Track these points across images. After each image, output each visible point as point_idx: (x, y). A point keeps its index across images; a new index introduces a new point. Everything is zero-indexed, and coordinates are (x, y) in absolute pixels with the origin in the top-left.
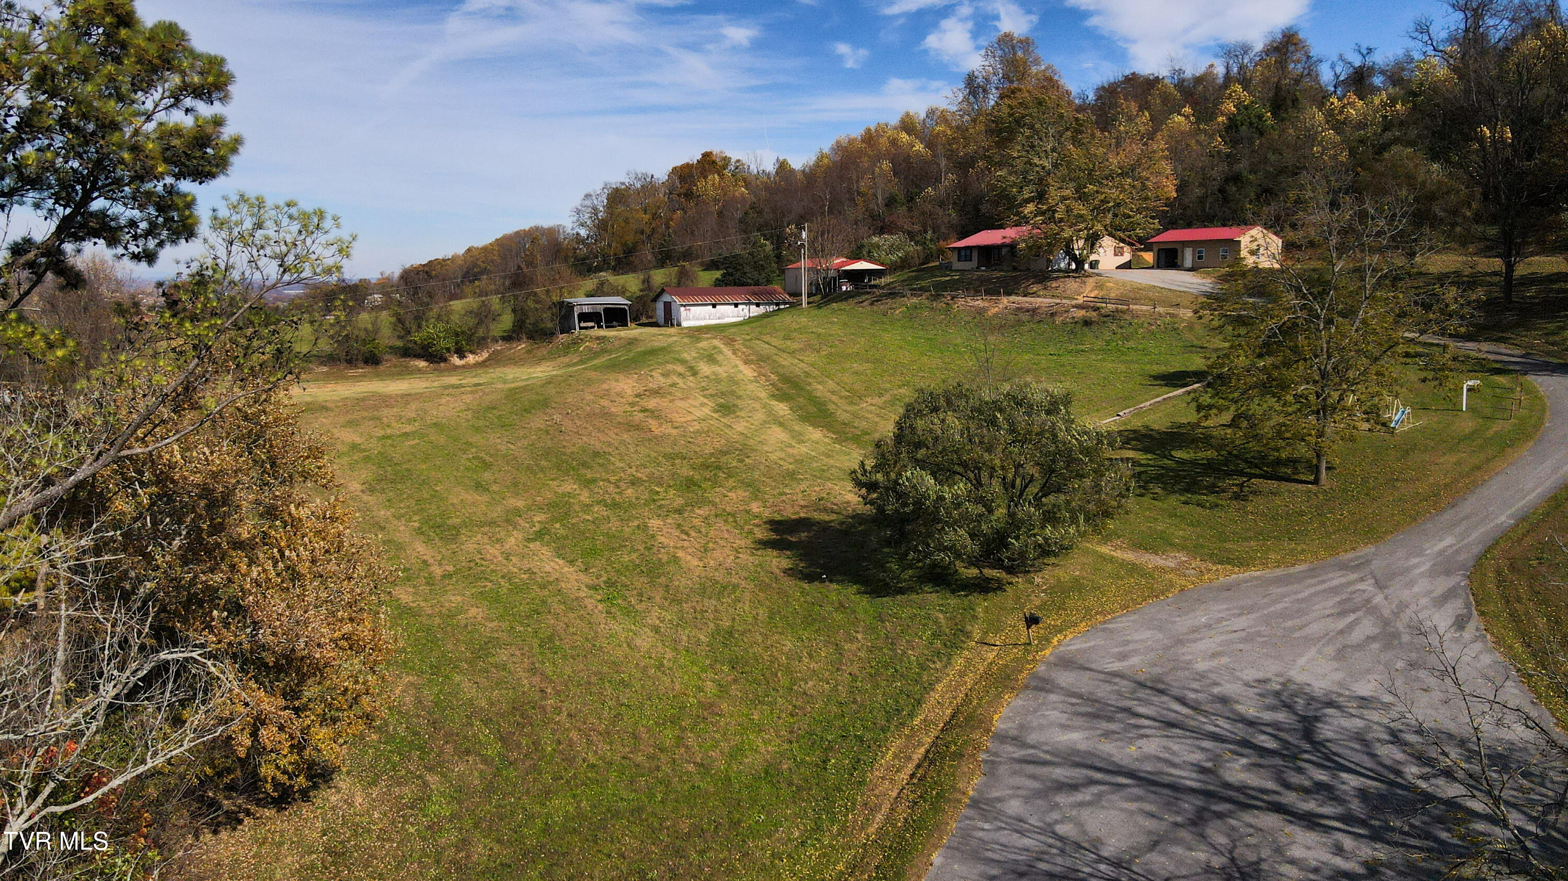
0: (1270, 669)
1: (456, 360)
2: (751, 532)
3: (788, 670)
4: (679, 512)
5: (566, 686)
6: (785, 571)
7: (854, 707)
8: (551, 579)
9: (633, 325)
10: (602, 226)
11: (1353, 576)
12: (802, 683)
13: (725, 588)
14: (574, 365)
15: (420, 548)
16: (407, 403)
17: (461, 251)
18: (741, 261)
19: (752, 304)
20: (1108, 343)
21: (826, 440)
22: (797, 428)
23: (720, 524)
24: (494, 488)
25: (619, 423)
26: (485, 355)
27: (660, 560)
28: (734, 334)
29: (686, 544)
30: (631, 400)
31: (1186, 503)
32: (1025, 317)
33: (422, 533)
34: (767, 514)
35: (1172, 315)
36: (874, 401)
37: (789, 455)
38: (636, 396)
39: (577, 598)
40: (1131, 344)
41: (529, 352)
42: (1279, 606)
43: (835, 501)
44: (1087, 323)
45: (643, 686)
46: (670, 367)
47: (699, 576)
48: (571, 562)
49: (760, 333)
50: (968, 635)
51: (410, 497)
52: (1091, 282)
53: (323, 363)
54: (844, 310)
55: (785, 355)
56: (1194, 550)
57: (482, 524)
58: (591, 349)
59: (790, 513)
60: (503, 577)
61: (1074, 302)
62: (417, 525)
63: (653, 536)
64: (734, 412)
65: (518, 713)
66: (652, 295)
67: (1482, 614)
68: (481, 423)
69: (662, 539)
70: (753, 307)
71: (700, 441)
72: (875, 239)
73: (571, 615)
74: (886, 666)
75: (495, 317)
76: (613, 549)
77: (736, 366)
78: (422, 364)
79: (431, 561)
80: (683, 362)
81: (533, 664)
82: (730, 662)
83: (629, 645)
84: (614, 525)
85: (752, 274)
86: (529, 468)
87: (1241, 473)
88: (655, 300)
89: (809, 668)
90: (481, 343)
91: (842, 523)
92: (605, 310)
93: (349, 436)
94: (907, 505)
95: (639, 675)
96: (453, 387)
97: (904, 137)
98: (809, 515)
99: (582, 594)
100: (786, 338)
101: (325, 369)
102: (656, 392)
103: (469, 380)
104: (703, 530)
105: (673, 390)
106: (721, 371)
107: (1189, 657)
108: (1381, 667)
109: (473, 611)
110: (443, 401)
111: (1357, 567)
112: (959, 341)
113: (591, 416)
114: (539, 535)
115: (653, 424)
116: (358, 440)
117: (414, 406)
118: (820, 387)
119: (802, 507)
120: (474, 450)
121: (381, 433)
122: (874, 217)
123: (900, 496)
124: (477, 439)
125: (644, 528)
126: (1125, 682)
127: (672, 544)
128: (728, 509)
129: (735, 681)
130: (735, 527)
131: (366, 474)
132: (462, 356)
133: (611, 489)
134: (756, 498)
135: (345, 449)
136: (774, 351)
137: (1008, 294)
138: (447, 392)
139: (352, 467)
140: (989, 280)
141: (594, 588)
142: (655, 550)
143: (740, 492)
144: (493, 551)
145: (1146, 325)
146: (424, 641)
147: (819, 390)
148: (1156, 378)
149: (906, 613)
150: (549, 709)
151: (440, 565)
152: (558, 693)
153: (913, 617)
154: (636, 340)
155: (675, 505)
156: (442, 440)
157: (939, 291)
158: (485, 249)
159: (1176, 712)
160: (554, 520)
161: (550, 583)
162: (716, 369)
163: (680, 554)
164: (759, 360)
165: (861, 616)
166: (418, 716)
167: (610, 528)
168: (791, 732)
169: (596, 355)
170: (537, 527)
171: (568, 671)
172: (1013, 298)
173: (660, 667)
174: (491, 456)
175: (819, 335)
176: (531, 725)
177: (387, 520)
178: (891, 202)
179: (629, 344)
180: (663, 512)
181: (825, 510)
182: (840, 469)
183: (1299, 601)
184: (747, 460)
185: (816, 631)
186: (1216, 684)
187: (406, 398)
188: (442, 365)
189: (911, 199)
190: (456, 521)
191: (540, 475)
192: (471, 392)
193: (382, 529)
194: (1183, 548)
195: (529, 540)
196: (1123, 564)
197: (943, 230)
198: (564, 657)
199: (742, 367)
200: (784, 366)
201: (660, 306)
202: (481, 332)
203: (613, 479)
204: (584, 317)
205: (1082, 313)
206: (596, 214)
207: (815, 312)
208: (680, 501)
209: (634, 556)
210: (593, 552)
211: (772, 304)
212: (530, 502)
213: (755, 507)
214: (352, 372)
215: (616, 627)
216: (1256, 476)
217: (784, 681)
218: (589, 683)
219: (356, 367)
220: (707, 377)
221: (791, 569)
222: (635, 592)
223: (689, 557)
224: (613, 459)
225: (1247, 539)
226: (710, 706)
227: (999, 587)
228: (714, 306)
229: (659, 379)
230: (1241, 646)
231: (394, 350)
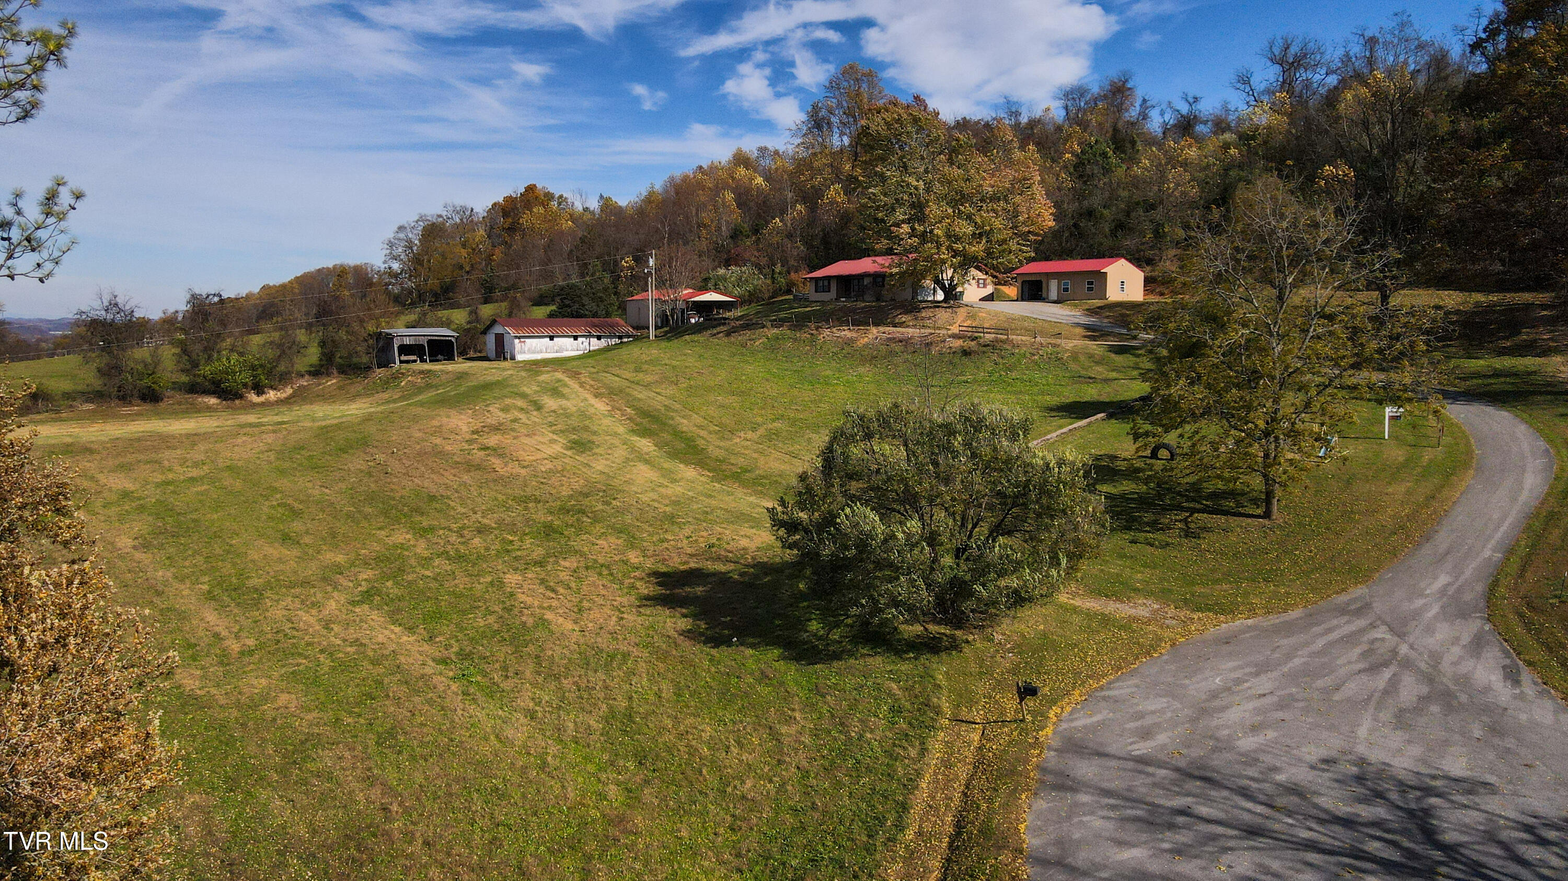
0: (1332, 744)
1: (253, 397)
2: (633, 587)
3: (715, 766)
4: (540, 563)
5: (418, 799)
6: (682, 633)
7: (816, 815)
8: (386, 652)
9: (460, 360)
10: (417, 261)
11: (1361, 623)
12: (737, 782)
13: (612, 657)
14: (395, 401)
15: (211, 617)
16: (194, 444)
17: (256, 290)
18: (578, 292)
19: (593, 336)
20: (991, 374)
21: (702, 479)
22: (666, 465)
23: (593, 577)
24: (307, 539)
25: (458, 463)
26: (289, 391)
27: (524, 624)
28: (578, 367)
29: (555, 603)
30: (468, 437)
31: (1133, 542)
32: (898, 348)
33: (213, 598)
34: (649, 564)
35: (1054, 346)
36: (749, 436)
37: (662, 496)
38: (473, 433)
39: (423, 676)
40: (1014, 375)
41: (341, 388)
42: (1297, 661)
43: (729, 547)
44: (966, 353)
45: (524, 796)
46: (508, 401)
47: (577, 643)
48: (411, 630)
49: (607, 366)
50: (938, 711)
51: (196, 553)
52: (962, 312)
53: (89, 400)
54: (697, 341)
55: (639, 388)
56: (1164, 595)
57: (292, 586)
58: (413, 384)
59: (676, 563)
60: (322, 651)
61: (950, 332)
62: (205, 587)
63: (512, 595)
64: (591, 449)
65: (352, 844)
66: (481, 327)
67: (1530, 664)
68: (287, 465)
69: (522, 597)
70: (594, 341)
71: (554, 481)
72: (721, 271)
73: (416, 699)
74: (842, 755)
75: (301, 349)
76: (464, 612)
77: (586, 400)
78: (213, 401)
79: (224, 633)
80: (523, 396)
81: (369, 769)
82: (636, 755)
83: (497, 736)
84: (461, 582)
85: (591, 306)
86: (349, 516)
87: (1183, 509)
88: (485, 332)
89: (741, 761)
90: (284, 379)
91: (742, 574)
92: (429, 342)
93: (118, 482)
94: (847, 548)
95: (516, 779)
96: (251, 425)
97: (742, 171)
98: (700, 565)
99: (428, 670)
100: (638, 370)
101: (91, 406)
102: (497, 428)
103: (269, 418)
104: (573, 585)
105: (516, 426)
106: (570, 405)
107: (1226, 732)
108: (1457, 737)
109: (283, 698)
110: (240, 441)
111: (1359, 612)
112: (828, 373)
113: (421, 454)
114: (367, 597)
115: (496, 462)
116: (130, 486)
117: (202, 447)
118: (685, 421)
119: (692, 556)
120: (278, 496)
121: (159, 478)
122: (718, 249)
123: (840, 537)
124: (284, 483)
125: (499, 584)
126: (1163, 772)
127: (536, 603)
128: (601, 560)
129: (647, 782)
130: (612, 582)
131: (140, 526)
132: (260, 392)
133: (453, 538)
134: (633, 547)
135: (114, 497)
136: (627, 384)
137: (877, 324)
138: (244, 430)
139: (121, 519)
140: (853, 311)
141: (444, 661)
142: (516, 611)
143: (612, 540)
144: (307, 618)
145: (1028, 355)
146: (216, 743)
147: (684, 425)
148: (1052, 409)
149: (850, 682)
150: (396, 835)
151: (237, 637)
152: (407, 811)
153: (859, 688)
154: (466, 374)
155: (535, 556)
156: (238, 484)
157: (799, 322)
158: (283, 286)
159: (1249, 811)
160: (385, 577)
161: (386, 657)
162: (564, 402)
163: (549, 616)
164: (611, 393)
165: (793, 688)
166: (207, 855)
167: (456, 586)
168: (739, 855)
169: (420, 390)
170: (364, 587)
171: (419, 778)
172: (881, 329)
173: (543, 766)
174: (301, 502)
175: (674, 367)
176: (373, 861)
177: (166, 583)
178: (736, 234)
179: (458, 378)
180: (523, 564)
181: (719, 558)
182: (726, 510)
183: (1313, 655)
184: (614, 502)
185: (740, 711)
186: (1275, 769)
187: (193, 438)
188: (237, 402)
189: (756, 231)
190: (255, 582)
191: (364, 523)
192: (274, 432)
193: (159, 594)
194: (1148, 594)
195: (353, 603)
196: (1090, 615)
197: (792, 262)
198: (413, 758)
199: (593, 401)
200: (640, 400)
201: (490, 340)
202: (282, 368)
203: (454, 527)
204: (404, 349)
205: (958, 343)
206: (411, 248)
207: (664, 344)
208: (539, 552)
209: (491, 619)
210: (437, 616)
211: (615, 336)
212: (352, 556)
213: (634, 557)
214: (125, 410)
215: (481, 715)
216: (1199, 511)
217: (713, 781)
218: (451, 795)
219: (130, 404)
220: (554, 411)
221: (689, 631)
222: (497, 666)
223: (561, 620)
224: (452, 504)
225: (1216, 581)
226: (620, 821)
227: (955, 646)
228: (552, 338)
229: (496, 415)
230: (1280, 715)
231: (178, 387)
